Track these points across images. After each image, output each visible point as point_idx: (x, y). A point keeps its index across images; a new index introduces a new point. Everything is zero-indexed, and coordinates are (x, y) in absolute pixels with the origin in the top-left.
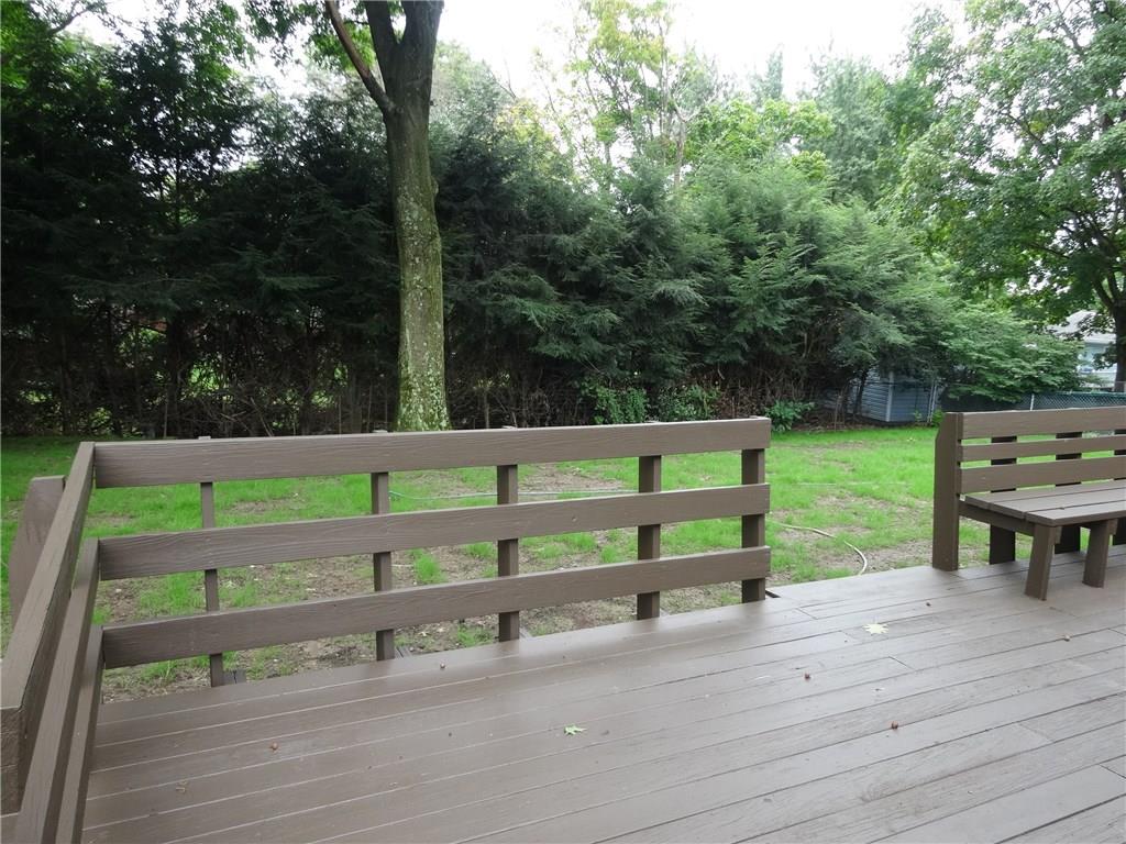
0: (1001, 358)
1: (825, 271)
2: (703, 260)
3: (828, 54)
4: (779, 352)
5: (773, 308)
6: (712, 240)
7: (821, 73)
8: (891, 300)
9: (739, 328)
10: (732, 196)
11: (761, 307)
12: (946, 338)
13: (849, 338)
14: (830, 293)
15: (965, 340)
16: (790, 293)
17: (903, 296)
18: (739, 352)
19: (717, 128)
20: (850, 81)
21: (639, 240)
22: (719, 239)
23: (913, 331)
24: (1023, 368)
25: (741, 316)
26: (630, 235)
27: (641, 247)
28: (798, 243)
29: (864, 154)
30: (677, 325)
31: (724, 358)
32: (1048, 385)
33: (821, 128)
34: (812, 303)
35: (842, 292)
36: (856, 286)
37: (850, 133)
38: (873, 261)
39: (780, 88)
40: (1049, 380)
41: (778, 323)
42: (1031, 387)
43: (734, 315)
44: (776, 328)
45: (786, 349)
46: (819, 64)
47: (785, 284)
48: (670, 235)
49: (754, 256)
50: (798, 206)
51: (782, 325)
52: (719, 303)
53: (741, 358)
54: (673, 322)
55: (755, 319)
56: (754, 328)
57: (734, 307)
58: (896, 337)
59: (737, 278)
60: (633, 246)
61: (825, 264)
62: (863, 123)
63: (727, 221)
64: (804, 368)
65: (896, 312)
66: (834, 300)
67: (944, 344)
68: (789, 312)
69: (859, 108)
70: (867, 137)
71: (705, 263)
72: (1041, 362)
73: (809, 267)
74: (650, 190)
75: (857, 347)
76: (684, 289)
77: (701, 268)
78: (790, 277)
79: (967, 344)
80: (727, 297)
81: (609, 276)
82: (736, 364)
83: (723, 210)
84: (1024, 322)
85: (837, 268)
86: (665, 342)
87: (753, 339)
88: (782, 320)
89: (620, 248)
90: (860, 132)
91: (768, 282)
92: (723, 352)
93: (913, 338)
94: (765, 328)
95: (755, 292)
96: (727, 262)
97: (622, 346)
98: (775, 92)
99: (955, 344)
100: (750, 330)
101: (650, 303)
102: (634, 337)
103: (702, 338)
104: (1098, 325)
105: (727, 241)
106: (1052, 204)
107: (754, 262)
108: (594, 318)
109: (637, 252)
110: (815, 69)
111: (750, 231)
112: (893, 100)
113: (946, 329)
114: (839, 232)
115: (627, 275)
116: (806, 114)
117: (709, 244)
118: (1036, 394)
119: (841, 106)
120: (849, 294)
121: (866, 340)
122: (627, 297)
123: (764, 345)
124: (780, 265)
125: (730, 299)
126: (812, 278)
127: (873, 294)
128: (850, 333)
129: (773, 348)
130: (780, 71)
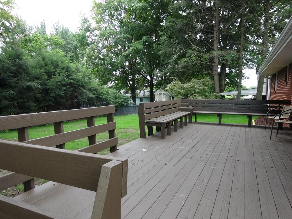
0: (114, 99)
1: (72, 79)
2: (38, 76)
3: (58, 25)
4: (62, 101)
5: (60, 89)
6: (40, 71)
7: (57, 30)
8: (89, 87)
9: (51, 95)
10: (44, 59)
11: (57, 89)
12: (102, 96)
13: (80, 97)
14: (74, 85)
15: (106, 96)
16: (65, 85)
17: (91, 86)
18: (51, 102)
19: (31, 41)
20: (65, 33)
21: (18, 70)
22: (42, 70)
23: (94, 94)
24: (119, 101)
25: (51, 92)
26: (15, 68)
27: (18, 72)
28: (65, 72)
29: (71, 51)
30: (33, 95)
31: (47, 104)
32: (124, 105)
33: (61, 43)
34: (70, 88)
35: (77, 85)
36: (80, 83)
37: (67, 46)
38: (84, 77)
39: (45, 32)
40: (124, 103)
41: (62, 93)
42: (121, 105)
43: (50, 91)
44: (62, 94)
45: (64, 100)
46: (56, 27)
47: (63, 83)
48: (27, 69)
49: (55, 75)
50: (62, 62)
51: (64, 94)
52: (44, 88)
53: (52, 103)
54: (32, 94)
55: (55, 92)
56: (56, 95)
57: (49, 89)
58: (91, 96)
59: (50, 81)
60: (16, 72)
61: (72, 78)
62: (70, 44)
63: (44, 66)
64: (69, 105)
65: (90, 90)
66: (75, 87)
67: (102, 97)
68: (65, 90)
69: (68, 40)
70: (71, 47)
71: (39, 77)
72: (122, 100)
73: (69, 78)
74: (19, 55)
75: (83, 99)
76: (35, 84)
77: (38, 79)
78: (64, 81)
79: (106, 97)
80: (47, 87)
81: (9, 81)
82: (50, 105)
83: (43, 63)
84: (118, 91)
85: (75, 79)
86: (30, 100)
87: (55, 98)
88: (63, 92)
89: (12, 72)
90: (69, 46)
91: (58, 82)
92: (47, 102)
93: (95, 96)
94: (58, 95)
95: (55, 85)
96: (46, 77)
97: (16, 101)
98: (44, 32)
99: (104, 97)
100: (54, 95)
101: (24, 89)
102: (19, 99)
103: (40, 98)
104: (127, 92)
105: (45, 71)
106: (119, 65)
107: (54, 77)
108: (6, 93)
109: (17, 73)
110: (55, 28)
111: (51, 68)
112: (80, 38)
113: (101, 93)
114: (74, 70)
115: (16, 80)
116: (56, 39)
117: (40, 72)
118: (122, 107)
119: (63, 39)
120: (79, 85)
121: (85, 97)
122: (15, 87)
123: (58, 100)
124: (61, 78)
125: (48, 87)
126: (70, 81)
127: (84, 85)
128: (80, 95)
129: (61, 100)
130: (45, 27)
